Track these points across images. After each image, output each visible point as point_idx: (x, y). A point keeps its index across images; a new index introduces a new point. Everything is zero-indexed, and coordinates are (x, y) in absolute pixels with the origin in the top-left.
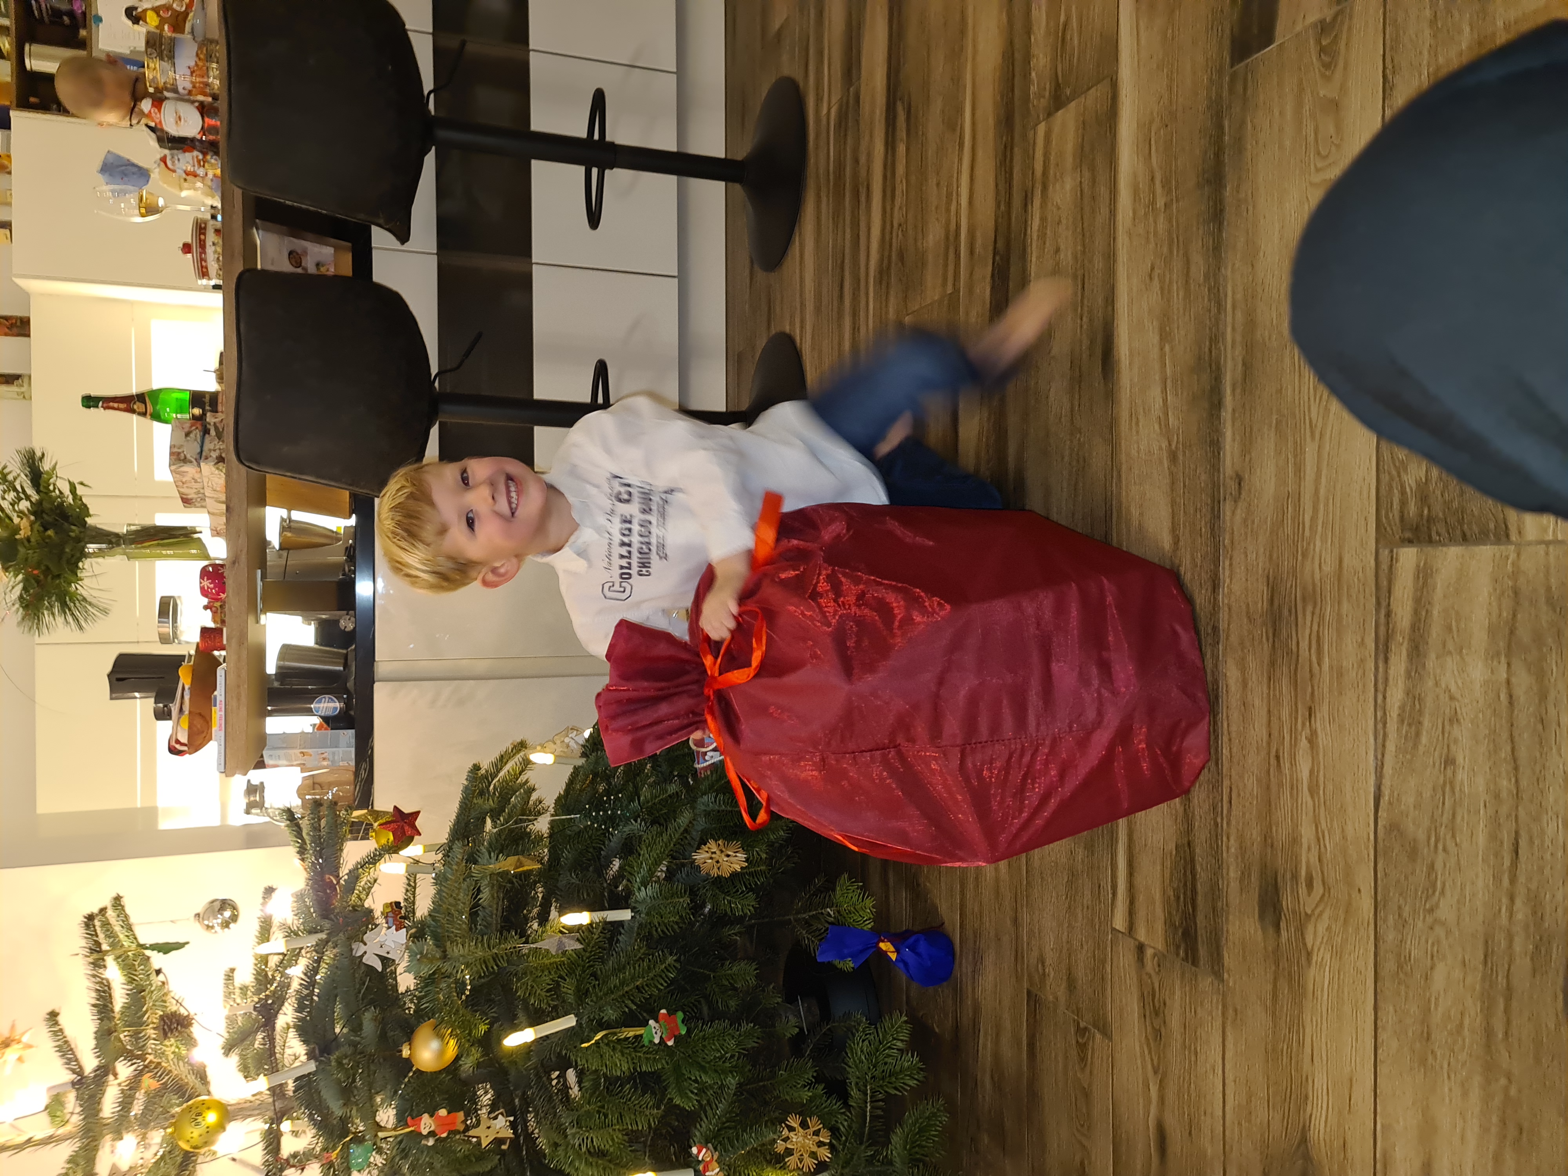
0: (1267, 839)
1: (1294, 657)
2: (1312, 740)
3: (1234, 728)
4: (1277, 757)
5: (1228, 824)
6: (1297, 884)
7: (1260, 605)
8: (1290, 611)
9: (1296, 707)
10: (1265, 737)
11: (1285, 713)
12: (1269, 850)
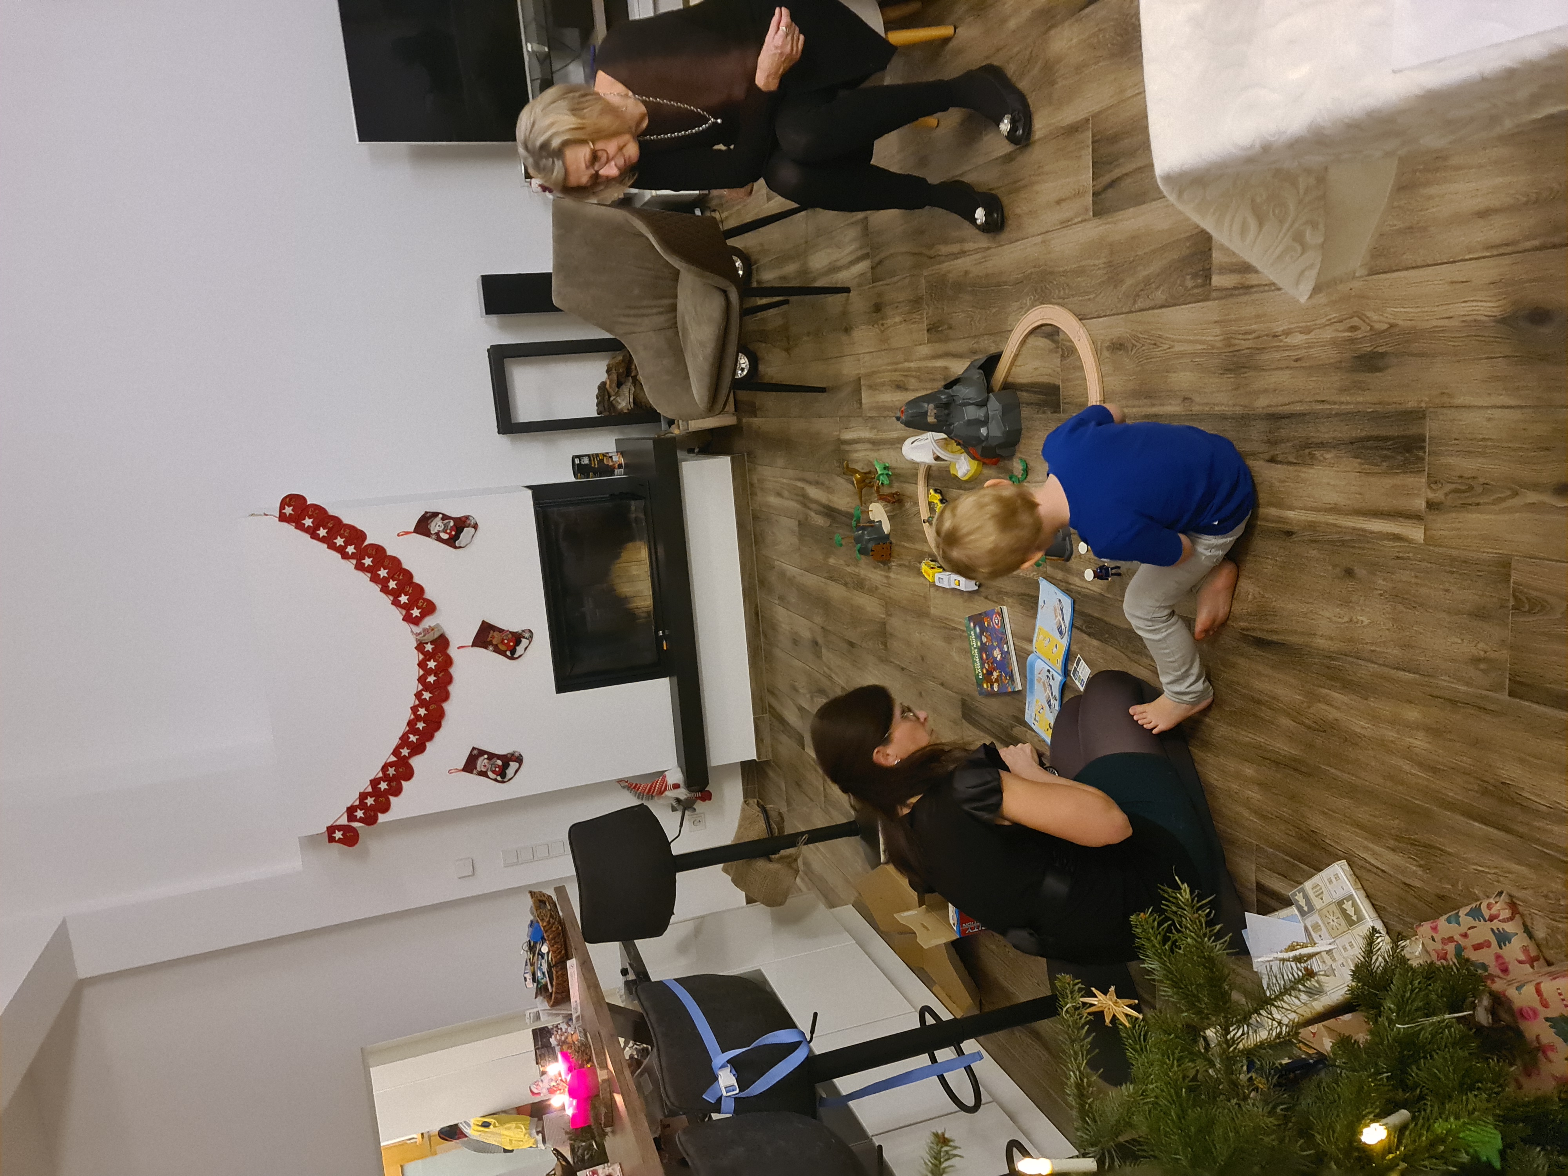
0: (1337, 367)
1: (1252, 350)
2: (1287, 333)
3: (1286, 400)
4: (1296, 360)
5: (1335, 403)
6: (1357, 339)
7: (1232, 380)
8: (1234, 356)
9: (1275, 347)
10: (1288, 372)
11: (1277, 356)
12: (1343, 364)
